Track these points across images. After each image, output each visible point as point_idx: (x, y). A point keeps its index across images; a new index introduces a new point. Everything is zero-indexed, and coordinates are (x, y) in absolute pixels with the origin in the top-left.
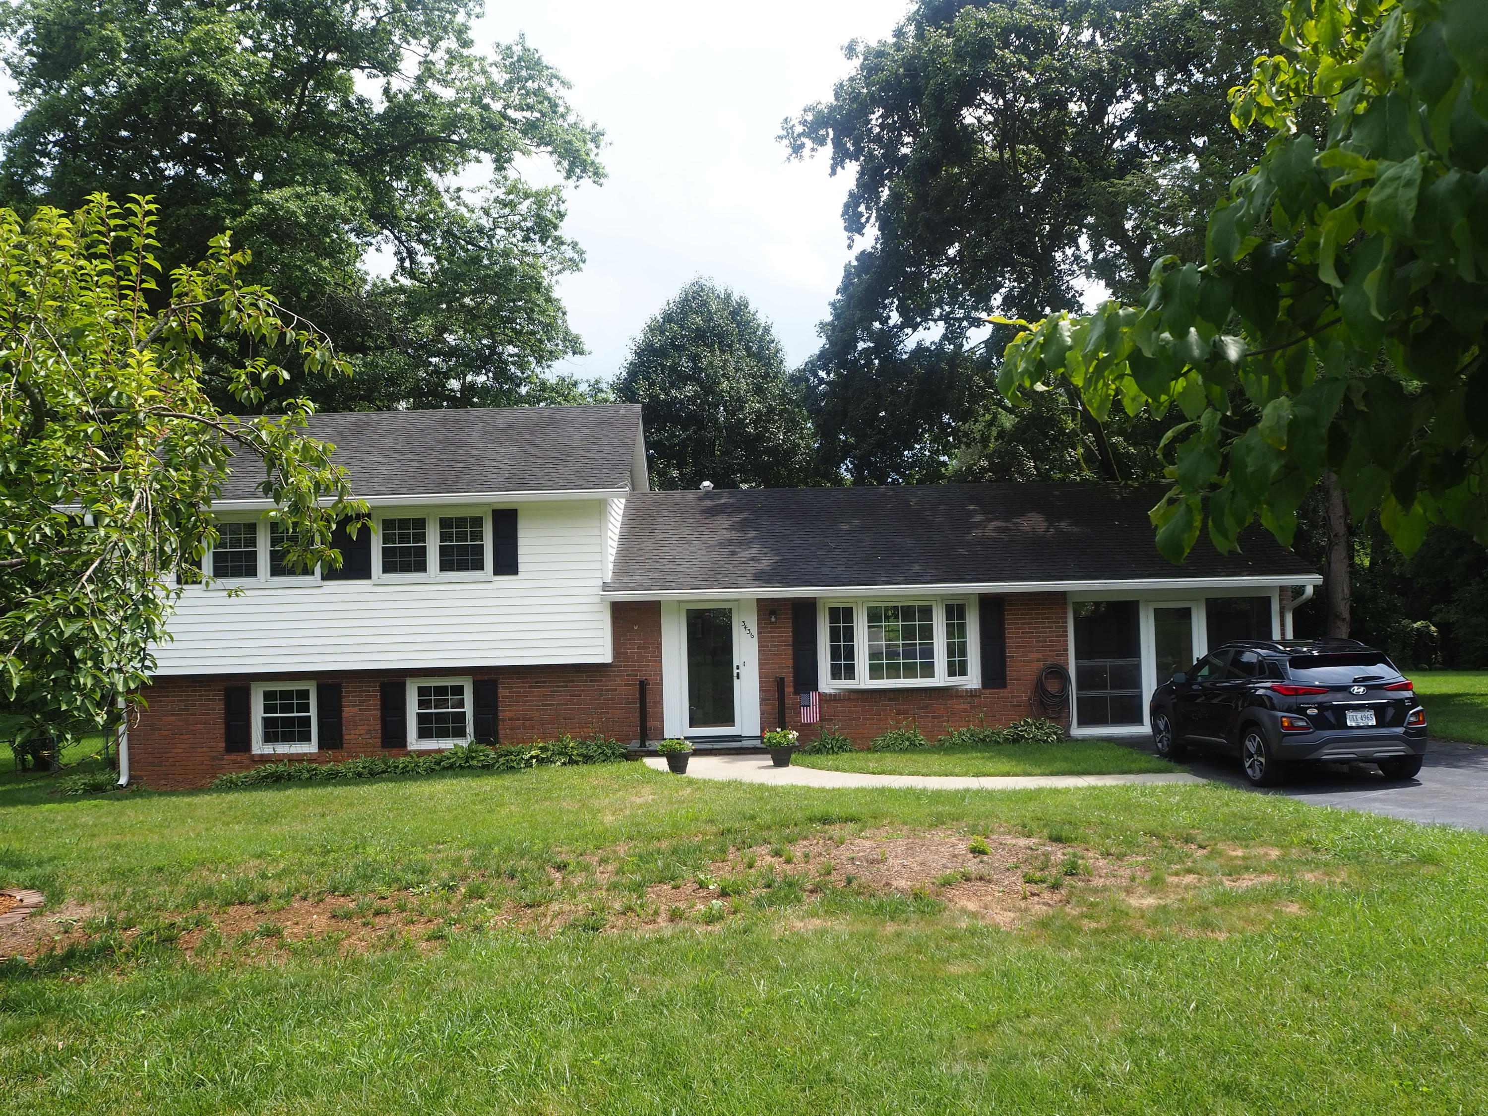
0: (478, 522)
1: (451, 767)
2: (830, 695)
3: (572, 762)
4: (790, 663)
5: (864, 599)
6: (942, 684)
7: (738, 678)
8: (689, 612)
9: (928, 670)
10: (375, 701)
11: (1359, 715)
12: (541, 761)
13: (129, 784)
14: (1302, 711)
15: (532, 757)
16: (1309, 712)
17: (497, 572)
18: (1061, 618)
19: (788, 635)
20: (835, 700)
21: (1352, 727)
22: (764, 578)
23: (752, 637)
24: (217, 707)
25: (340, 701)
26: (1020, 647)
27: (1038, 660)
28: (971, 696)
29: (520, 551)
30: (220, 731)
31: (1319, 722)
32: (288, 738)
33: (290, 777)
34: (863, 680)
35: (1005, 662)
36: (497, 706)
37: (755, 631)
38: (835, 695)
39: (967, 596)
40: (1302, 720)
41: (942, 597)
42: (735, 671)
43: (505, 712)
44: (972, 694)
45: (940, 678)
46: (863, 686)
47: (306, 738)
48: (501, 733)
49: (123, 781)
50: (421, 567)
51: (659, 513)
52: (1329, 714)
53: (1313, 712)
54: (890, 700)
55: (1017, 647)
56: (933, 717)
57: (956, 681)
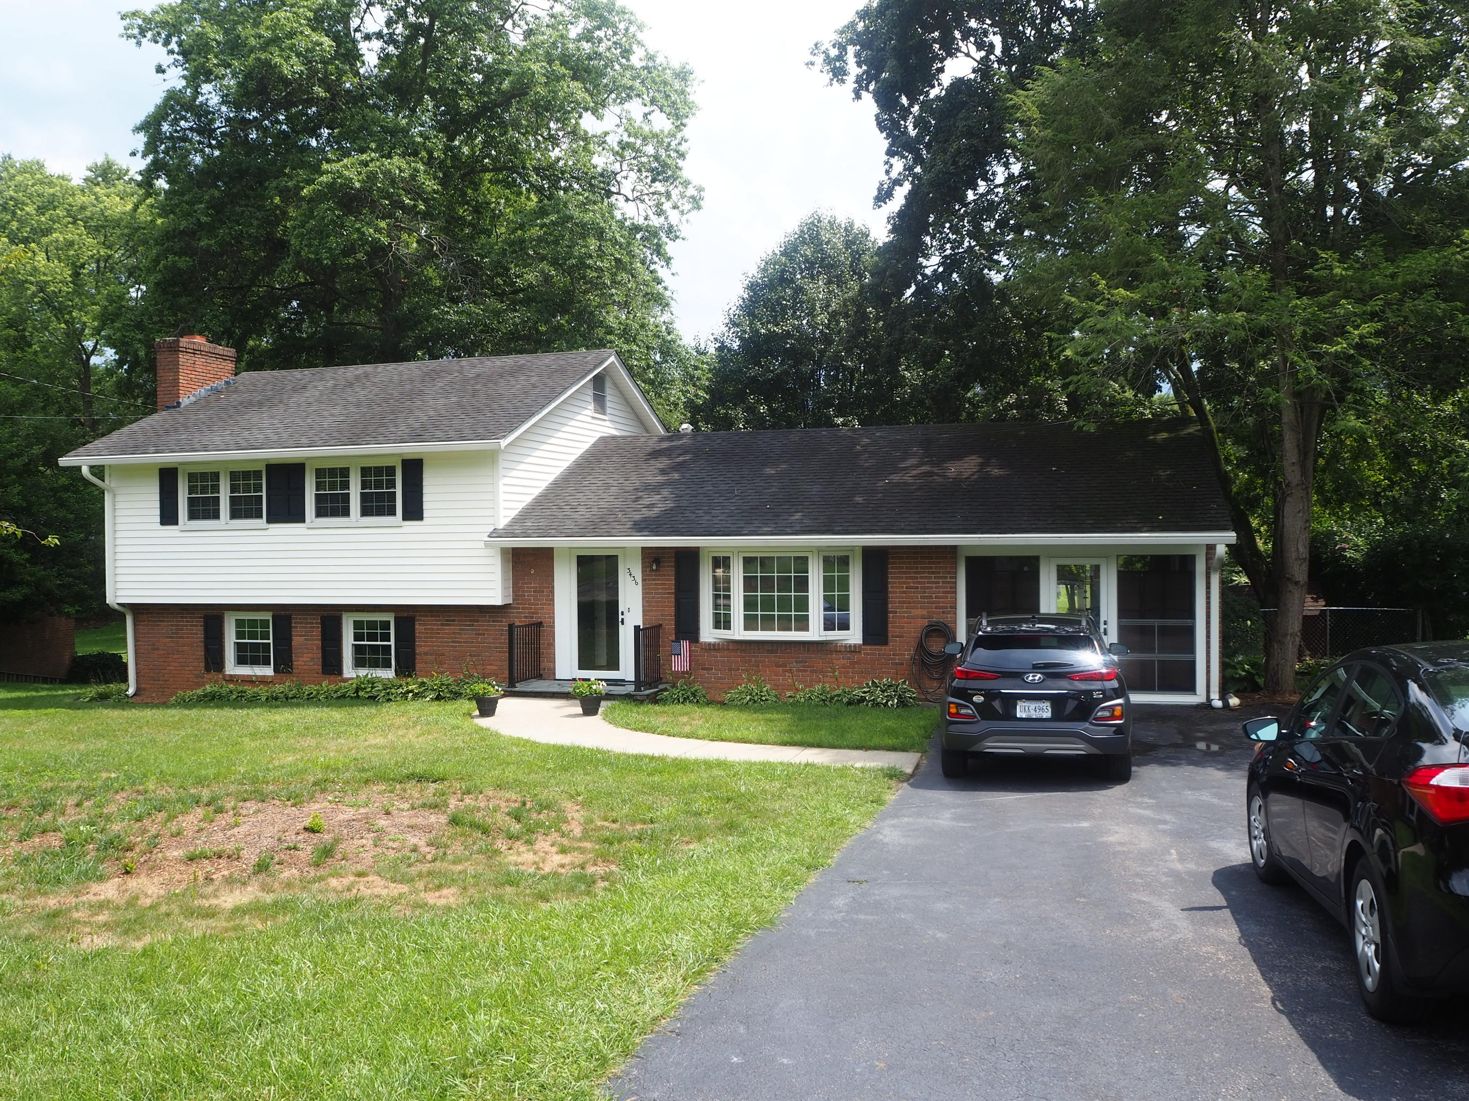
0: (391, 470)
1: (343, 696)
2: (710, 644)
3: (438, 698)
4: (672, 610)
5: (739, 550)
6: (816, 638)
7: (623, 623)
8: (579, 557)
9: (803, 623)
10: (317, 632)
11: (1032, 705)
12: (417, 696)
13: (135, 695)
14: (968, 698)
15: (409, 692)
16: (975, 699)
17: (405, 518)
18: (949, 573)
19: (670, 582)
20: (714, 649)
21: (1022, 719)
22: (643, 527)
23: (637, 584)
24: (197, 632)
25: (291, 632)
26: (904, 602)
27: (923, 617)
28: (851, 652)
29: (425, 498)
30: (201, 653)
31: (985, 711)
32: (255, 662)
33: (221, 697)
34: (738, 632)
35: (887, 618)
36: (414, 641)
37: (639, 579)
38: (714, 645)
39: (852, 549)
40: (967, 707)
41: (819, 550)
42: (620, 617)
43: (422, 647)
44: (853, 650)
45: (815, 632)
46: (737, 637)
47: (267, 662)
48: (419, 666)
49: (131, 691)
50: (346, 513)
51: (608, 457)
52: (997, 704)
53: (978, 699)
54: (770, 652)
55: (900, 602)
56: (812, 672)
57: (835, 635)
